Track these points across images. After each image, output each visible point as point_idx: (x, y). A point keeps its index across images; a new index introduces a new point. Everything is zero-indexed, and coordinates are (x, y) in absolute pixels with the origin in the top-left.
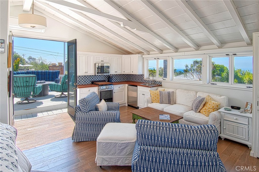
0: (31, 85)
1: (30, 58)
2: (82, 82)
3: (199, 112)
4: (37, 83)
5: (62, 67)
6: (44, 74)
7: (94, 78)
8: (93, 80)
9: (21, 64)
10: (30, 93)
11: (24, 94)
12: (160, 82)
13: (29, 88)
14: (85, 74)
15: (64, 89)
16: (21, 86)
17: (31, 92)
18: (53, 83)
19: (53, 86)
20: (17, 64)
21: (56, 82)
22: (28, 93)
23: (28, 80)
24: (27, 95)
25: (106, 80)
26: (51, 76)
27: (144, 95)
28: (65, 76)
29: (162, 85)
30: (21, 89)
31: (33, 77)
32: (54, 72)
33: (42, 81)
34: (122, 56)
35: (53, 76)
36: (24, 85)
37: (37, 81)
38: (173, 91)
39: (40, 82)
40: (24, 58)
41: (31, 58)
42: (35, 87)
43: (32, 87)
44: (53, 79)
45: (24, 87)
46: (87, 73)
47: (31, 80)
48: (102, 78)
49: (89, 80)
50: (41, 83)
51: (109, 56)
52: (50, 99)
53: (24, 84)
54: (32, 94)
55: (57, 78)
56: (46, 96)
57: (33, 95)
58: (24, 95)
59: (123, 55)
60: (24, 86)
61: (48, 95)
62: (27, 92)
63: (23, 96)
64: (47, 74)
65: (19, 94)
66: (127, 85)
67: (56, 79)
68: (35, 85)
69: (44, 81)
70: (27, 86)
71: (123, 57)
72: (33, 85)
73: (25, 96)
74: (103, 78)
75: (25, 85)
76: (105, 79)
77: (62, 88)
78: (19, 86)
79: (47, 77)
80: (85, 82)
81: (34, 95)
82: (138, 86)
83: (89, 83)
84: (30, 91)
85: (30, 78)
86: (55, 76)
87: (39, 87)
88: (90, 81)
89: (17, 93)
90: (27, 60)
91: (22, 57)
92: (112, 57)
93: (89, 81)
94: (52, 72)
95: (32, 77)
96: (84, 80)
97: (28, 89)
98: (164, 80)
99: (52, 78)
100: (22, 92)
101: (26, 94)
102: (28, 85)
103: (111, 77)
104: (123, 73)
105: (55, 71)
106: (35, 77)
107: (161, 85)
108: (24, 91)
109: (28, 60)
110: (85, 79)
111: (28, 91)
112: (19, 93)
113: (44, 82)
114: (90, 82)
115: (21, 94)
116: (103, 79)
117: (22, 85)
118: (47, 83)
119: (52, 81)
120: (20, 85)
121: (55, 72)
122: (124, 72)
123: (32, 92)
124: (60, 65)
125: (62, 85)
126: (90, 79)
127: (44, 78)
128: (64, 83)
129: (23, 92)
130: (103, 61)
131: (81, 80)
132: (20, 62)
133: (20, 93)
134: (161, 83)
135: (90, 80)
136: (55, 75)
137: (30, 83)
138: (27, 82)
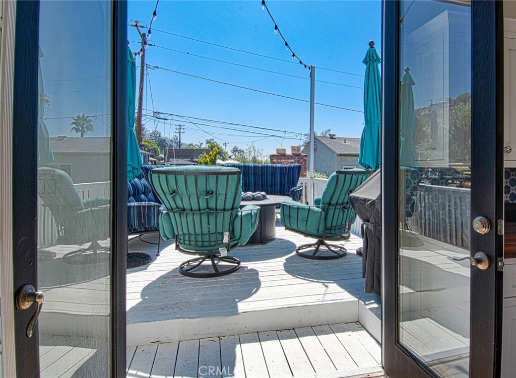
0: (222, 208)
1: (235, 150)
4: (243, 200)
5: (301, 157)
6: (262, 174)
9: (220, 159)
10: (219, 237)
11: (199, 238)
13: (218, 219)
15: (329, 226)
16: (192, 210)
17: (222, 234)
18: (287, 200)
19: (294, 214)
20: (213, 158)
21: (294, 199)
22: (213, 238)
23: (212, 186)
24: (210, 246)
26: (278, 177)
28: (337, 177)
30: (190, 218)
31: (230, 176)
32: (286, 167)
33: (258, 194)
35: (284, 178)
36: (201, 208)
37: (243, 193)
39: (253, 196)
40: (226, 151)
41: (237, 150)
42: (237, 215)
43: (228, 214)
44: (284, 188)
45: (201, 214)
47: (221, 190)
50: (254, 199)
52: (281, 261)
53: (200, 200)
54: (226, 240)
55: (294, 187)
56: (269, 244)
57: (228, 244)
58: (200, 244)
60: (200, 210)
61: (274, 239)
62: (209, 233)
63: (196, 245)
64: (270, 172)
65: (187, 238)
67: (292, 189)
68: (236, 205)
69: (263, 193)
70: (211, 211)
72: (229, 206)
73: (203, 246)
75: (203, 205)
77: (322, 221)
78: (184, 210)
79: (269, 183)
81: (232, 244)
84: (220, 230)
85: (220, 177)
86: (288, 180)
87: (248, 214)
89: (180, 233)
90: (230, 154)
91: (223, 147)
94: (281, 168)
95: (226, 176)
97: (212, 220)
99: (281, 184)
100: (193, 233)
101: (206, 238)
102: (214, 207)
105: (288, 165)
106: (236, 176)
108: (201, 228)
109: (232, 154)
111: (213, 230)
112: (184, 234)
113: (264, 198)
115: (193, 238)
117: (195, 207)
118: (272, 199)
119: (282, 193)
120: (187, 206)
121: (289, 167)
123: (227, 233)
124: (296, 152)
125: (323, 210)
127: (262, 186)
128: (330, 204)
129: (198, 231)
132: (218, 156)
133: (189, 234)
136: (288, 177)
137: (221, 199)
138: (208, 193)
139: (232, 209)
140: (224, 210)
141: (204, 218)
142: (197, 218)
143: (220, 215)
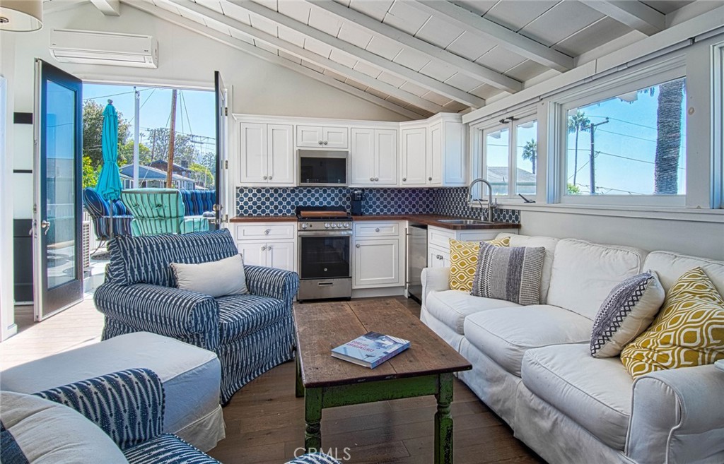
0: (169, 216)
2: (267, 207)
3: (617, 356)
7: (305, 199)
8: (301, 204)
12: (513, 211)
14: (266, 181)
16: (148, 217)
25: (348, 207)
27: (442, 258)
29: (522, 223)
30: (148, 223)
31: (171, 195)
34: (399, 127)
36: (155, 216)
38: (544, 249)
43: (173, 219)
45: (155, 220)
46: (272, 181)
47: (166, 203)
48: (333, 199)
49: (289, 203)
51: (349, 127)
53: (153, 211)
59: (401, 124)
66: (406, 224)
70: (161, 218)
71: (401, 129)
74: (337, 199)
76: (344, 203)
78: (144, 217)
80: (276, 207)
82: (429, 227)
83: (289, 211)
88: (293, 207)
92: (358, 131)
93: (289, 207)
96: (272, 203)
97: (163, 224)
98: (528, 202)
102: (163, 215)
103: (358, 194)
104: (401, 185)
107: (517, 222)
110: (276, 199)
114: (293, 211)
116: (337, 203)
117: (150, 215)
120: (145, 215)
122: (405, 180)
126: (293, 199)
130: (326, 144)
131: (263, 203)
134: (517, 218)
135: (293, 203)
137: (167, 210)
138: (158, 206)
139: (177, 217)
140: (171, 217)
141: (158, 222)
142: (152, 222)
143: (169, 221)
